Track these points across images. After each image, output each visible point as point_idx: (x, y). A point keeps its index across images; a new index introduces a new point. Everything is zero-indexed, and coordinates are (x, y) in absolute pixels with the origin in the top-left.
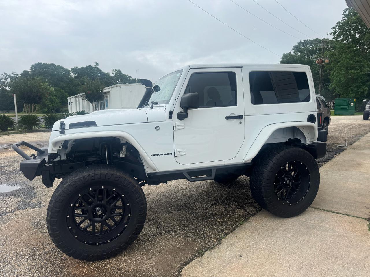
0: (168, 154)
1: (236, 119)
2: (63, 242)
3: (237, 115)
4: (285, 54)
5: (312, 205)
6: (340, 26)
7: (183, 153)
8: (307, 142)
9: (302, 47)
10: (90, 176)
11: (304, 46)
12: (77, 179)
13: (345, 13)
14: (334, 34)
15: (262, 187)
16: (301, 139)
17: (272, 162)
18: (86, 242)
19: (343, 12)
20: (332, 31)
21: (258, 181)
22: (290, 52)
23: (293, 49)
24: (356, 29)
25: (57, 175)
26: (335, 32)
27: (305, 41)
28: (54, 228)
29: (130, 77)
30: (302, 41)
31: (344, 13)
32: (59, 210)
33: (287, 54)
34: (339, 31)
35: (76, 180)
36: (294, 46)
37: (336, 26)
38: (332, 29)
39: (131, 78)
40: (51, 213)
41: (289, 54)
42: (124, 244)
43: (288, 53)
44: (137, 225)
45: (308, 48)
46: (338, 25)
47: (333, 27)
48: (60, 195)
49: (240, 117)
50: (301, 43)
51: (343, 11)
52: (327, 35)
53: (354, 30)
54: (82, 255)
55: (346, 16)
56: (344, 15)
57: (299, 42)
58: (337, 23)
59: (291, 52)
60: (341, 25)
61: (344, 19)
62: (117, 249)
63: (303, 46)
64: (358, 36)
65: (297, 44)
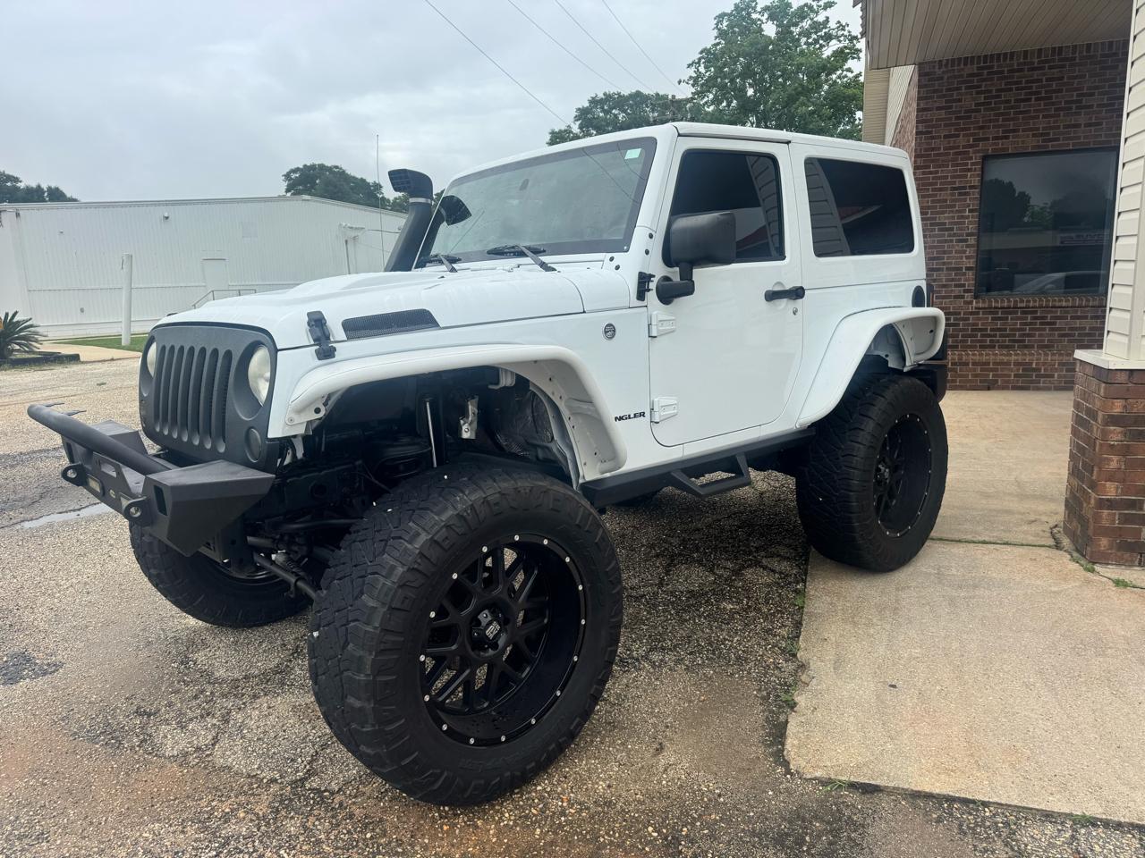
0: (635, 416)
1: (785, 300)
2: (417, 753)
3: (788, 287)
4: (557, 130)
5: (933, 534)
6: (708, 62)
7: (670, 412)
8: (907, 364)
9: (601, 114)
10: (487, 501)
11: (606, 112)
12: (451, 517)
13: (720, 26)
14: (695, 81)
15: (852, 494)
16: (887, 356)
17: (871, 422)
18: (472, 741)
19: (715, 22)
20: (691, 72)
21: (836, 478)
22: (569, 126)
23: (577, 118)
24: (747, 73)
25: (266, 521)
26: (698, 77)
27: (608, 97)
28: (385, 711)
29: (17, 180)
30: (601, 95)
31: (717, 24)
32: (402, 639)
33: (560, 131)
34: (707, 74)
35: (451, 523)
36: (579, 109)
37: (700, 59)
38: (689, 66)
39: (22, 185)
40: (376, 656)
41: (565, 131)
42: (578, 719)
43: (563, 128)
44: (609, 649)
45: (615, 115)
46: (702, 58)
47: (693, 62)
48: (404, 585)
49: (798, 293)
50: (597, 101)
51: (715, 19)
52: (680, 82)
53: (744, 76)
54: (471, 787)
55: (722, 34)
56: (719, 30)
57: (593, 98)
58: (701, 52)
59: (572, 125)
60: (709, 56)
61: (718, 41)
62: (560, 740)
63: (603, 110)
64: (750, 92)
65: (586, 104)
